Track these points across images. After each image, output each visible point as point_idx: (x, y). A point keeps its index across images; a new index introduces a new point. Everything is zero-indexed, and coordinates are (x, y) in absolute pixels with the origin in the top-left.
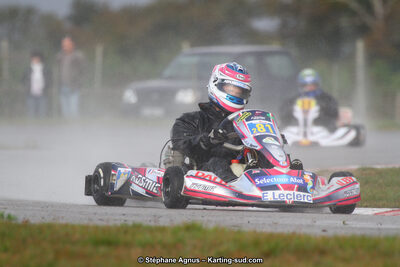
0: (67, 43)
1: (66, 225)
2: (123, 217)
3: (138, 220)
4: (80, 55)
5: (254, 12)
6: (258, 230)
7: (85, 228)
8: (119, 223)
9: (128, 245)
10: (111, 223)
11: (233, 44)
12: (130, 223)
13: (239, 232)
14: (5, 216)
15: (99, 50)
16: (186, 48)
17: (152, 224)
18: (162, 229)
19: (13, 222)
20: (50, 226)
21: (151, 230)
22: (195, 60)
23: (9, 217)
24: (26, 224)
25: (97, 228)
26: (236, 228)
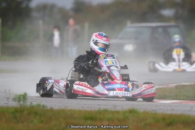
0: (71, 21)
1: (71, 110)
2: (99, 106)
3: (106, 108)
4: (78, 27)
5: (162, 6)
6: (165, 112)
7: (80, 111)
8: (96, 109)
9: (101, 120)
10: (93, 109)
11: (152, 22)
12: (102, 109)
13: (156, 114)
14: (42, 105)
15: (87, 25)
16: (129, 24)
17: (113, 109)
18: (118, 112)
19: (45, 108)
20: (63, 111)
21: (112, 112)
22: (132, 30)
23: (43, 106)
24: (51, 110)
25: (86, 111)
26: (154, 112)
